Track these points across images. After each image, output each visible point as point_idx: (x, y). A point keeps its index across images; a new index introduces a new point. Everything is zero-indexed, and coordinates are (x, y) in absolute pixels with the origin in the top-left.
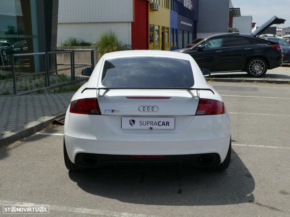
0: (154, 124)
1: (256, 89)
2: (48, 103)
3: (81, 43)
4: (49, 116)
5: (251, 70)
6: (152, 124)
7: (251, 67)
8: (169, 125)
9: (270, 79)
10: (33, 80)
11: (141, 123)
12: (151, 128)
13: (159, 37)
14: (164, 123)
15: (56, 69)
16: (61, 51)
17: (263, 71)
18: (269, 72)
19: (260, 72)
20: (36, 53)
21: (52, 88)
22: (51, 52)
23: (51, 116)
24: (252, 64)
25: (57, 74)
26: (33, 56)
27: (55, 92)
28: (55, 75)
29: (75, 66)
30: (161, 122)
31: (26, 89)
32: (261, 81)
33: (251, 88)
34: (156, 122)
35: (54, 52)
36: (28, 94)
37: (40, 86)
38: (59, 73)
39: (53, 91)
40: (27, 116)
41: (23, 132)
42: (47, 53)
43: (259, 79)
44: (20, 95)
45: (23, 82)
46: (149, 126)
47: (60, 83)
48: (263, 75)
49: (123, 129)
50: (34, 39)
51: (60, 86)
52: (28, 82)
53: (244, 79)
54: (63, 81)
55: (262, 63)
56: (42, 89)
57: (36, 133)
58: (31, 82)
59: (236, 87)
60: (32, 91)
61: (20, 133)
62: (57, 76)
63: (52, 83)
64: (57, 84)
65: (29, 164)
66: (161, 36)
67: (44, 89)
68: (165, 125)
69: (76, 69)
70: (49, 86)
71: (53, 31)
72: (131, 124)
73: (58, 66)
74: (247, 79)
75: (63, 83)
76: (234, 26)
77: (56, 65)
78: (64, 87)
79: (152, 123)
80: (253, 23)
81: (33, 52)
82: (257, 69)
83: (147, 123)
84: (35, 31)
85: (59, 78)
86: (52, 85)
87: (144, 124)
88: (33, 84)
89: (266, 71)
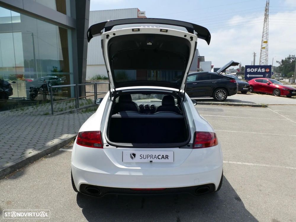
0: (153, 157)
1: (221, 110)
2: (74, 122)
3: (104, 78)
4: (72, 134)
5: (217, 96)
6: (152, 158)
7: (216, 94)
8: (168, 159)
9: (230, 103)
10: (69, 103)
11: (142, 157)
12: (151, 162)
13: (154, 74)
14: (164, 156)
15: (85, 95)
16: (89, 83)
17: (225, 97)
18: (228, 98)
19: (222, 98)
20: (72, 85)
21: (80, 109)
22: (82, 84)
23: (73, 134)
24: (217, 93)
25: (86, 99)
26: (70, 87)
27: (82, 112)
28: (84, 99)
29: (98, 93)
30: (160, 155)
31: (62, 111)
32: (224, 104)
33: (218, 109)
34: (155, 155)
35: (84, 84)
36: (62, 114)
37: (72, 107)
38: (87, 98)
39: (81, 111)
40: (55, 134)
41: (48, 149)
42: (77, 85)
43: (222, 103)
44: (56, 115)
45: (62, 104)
46: (149, 159)
47: (87, 105)
48: (225, 100)
49: (124, 162)
50: (70, 75)
51: (86, 108)
52: (65, 104)
53: (212, 102)
54: (89, 103)
55: (224, 92)
56: (73, 110)
57: (60, 149)
58: (66, 105)
59: (207, 108)
60: (65, 112)
61: (45, 151)
62: (85, 100)
63: (81, 105)
64: (85, 106)
65: (44, 185)
66: (155, 73)
67: (74, 110)
68: (164, 159)
69: (98, 96)
70: (78, 108)
71: (83, 70)
72: (132, 158)
73: (86, 93)
74: (214, 103)
75: (89, 105)
76: (200, 68)
77: (85, 92)
78: (89, 108)
79: (152, 156)
80: (212, 66)
81: (70, 84)
82: (221, 96)
83: (147, 156)
84: (71, 70)
85: (86, 101)
86: (80, 107)
87: (145, 158)
88: (67, 106)
89: (226, 97)
